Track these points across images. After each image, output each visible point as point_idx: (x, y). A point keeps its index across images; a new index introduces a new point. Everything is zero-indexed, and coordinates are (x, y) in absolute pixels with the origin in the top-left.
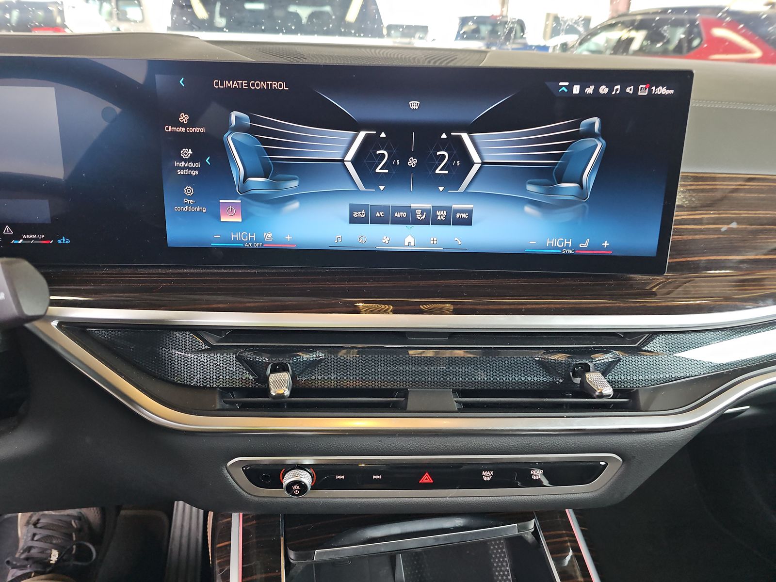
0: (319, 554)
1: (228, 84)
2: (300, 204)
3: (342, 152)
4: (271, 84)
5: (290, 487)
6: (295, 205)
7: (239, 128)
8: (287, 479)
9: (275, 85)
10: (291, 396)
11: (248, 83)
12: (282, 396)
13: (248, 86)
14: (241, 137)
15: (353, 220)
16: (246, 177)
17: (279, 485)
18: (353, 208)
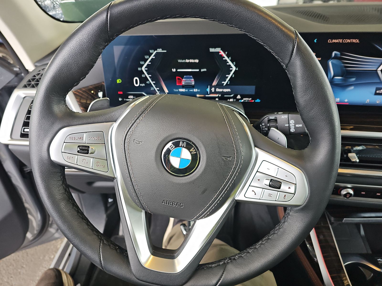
0: (345, 220)
1: (334, 41)
2: (354, 88)
3: (377, 67)
4: (352, 41)
5: (345, 195)
6: (352, 88)
7: (336, 57)
8: (344, 192)
9: (354, 41)
10: (359, 162)
11: (343, 40)
12: (356, 162)
13: (343, 41)
14: (335, 61)
15: (376, 94)
16: (334, 76)
17: (340, 195)
18: (377, 89)
